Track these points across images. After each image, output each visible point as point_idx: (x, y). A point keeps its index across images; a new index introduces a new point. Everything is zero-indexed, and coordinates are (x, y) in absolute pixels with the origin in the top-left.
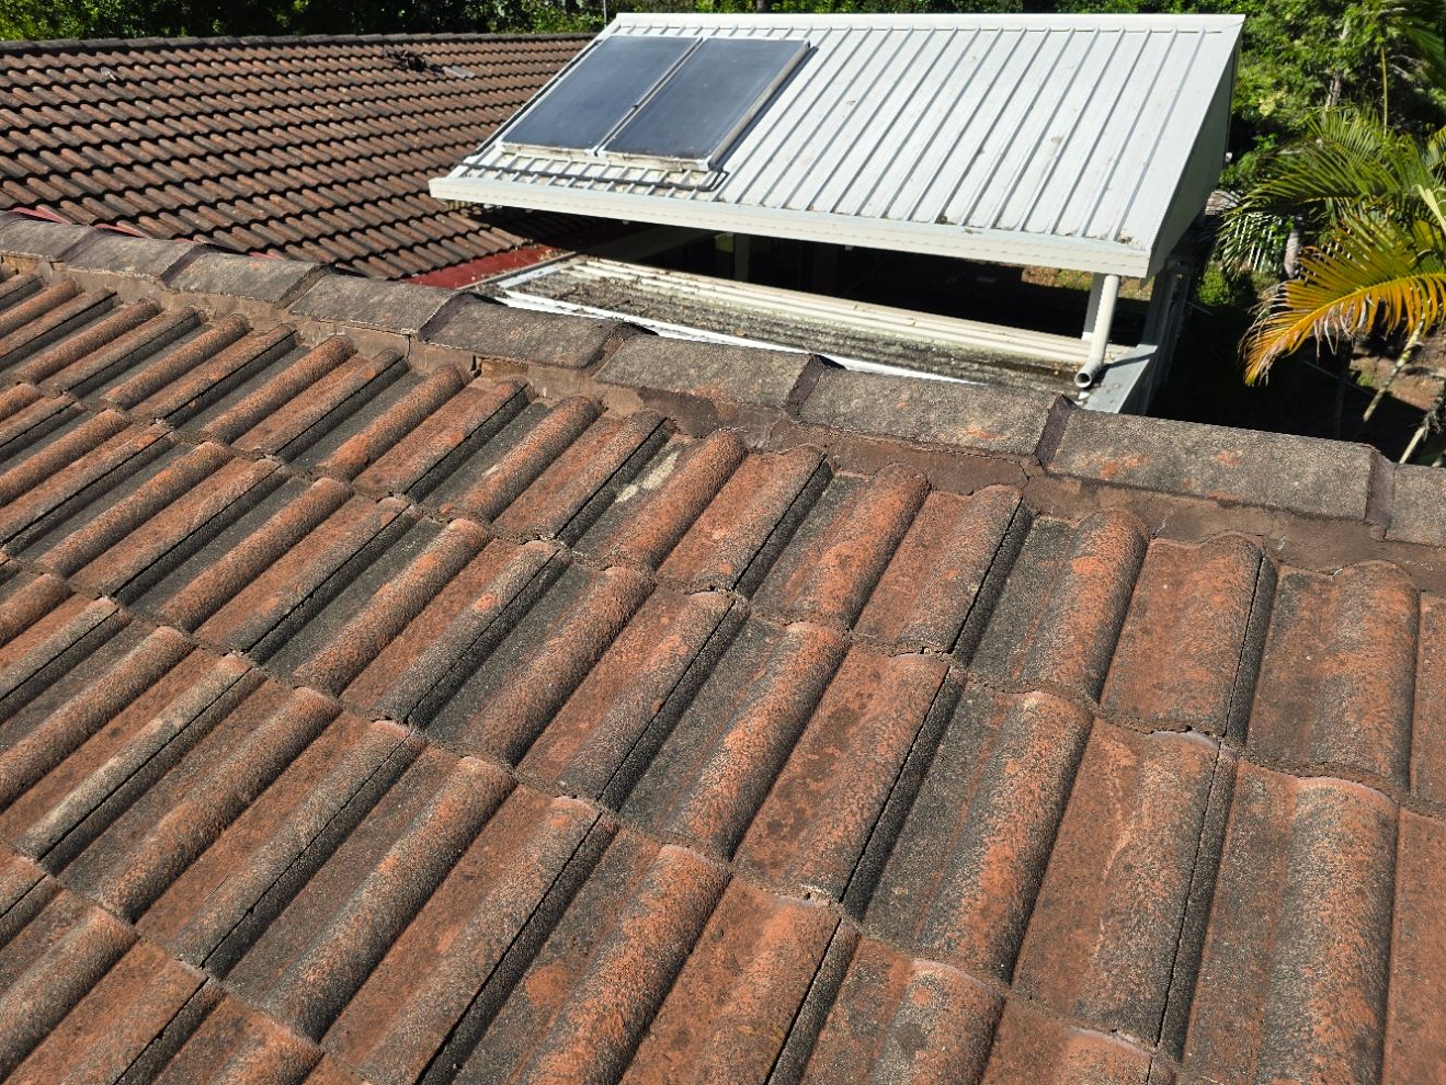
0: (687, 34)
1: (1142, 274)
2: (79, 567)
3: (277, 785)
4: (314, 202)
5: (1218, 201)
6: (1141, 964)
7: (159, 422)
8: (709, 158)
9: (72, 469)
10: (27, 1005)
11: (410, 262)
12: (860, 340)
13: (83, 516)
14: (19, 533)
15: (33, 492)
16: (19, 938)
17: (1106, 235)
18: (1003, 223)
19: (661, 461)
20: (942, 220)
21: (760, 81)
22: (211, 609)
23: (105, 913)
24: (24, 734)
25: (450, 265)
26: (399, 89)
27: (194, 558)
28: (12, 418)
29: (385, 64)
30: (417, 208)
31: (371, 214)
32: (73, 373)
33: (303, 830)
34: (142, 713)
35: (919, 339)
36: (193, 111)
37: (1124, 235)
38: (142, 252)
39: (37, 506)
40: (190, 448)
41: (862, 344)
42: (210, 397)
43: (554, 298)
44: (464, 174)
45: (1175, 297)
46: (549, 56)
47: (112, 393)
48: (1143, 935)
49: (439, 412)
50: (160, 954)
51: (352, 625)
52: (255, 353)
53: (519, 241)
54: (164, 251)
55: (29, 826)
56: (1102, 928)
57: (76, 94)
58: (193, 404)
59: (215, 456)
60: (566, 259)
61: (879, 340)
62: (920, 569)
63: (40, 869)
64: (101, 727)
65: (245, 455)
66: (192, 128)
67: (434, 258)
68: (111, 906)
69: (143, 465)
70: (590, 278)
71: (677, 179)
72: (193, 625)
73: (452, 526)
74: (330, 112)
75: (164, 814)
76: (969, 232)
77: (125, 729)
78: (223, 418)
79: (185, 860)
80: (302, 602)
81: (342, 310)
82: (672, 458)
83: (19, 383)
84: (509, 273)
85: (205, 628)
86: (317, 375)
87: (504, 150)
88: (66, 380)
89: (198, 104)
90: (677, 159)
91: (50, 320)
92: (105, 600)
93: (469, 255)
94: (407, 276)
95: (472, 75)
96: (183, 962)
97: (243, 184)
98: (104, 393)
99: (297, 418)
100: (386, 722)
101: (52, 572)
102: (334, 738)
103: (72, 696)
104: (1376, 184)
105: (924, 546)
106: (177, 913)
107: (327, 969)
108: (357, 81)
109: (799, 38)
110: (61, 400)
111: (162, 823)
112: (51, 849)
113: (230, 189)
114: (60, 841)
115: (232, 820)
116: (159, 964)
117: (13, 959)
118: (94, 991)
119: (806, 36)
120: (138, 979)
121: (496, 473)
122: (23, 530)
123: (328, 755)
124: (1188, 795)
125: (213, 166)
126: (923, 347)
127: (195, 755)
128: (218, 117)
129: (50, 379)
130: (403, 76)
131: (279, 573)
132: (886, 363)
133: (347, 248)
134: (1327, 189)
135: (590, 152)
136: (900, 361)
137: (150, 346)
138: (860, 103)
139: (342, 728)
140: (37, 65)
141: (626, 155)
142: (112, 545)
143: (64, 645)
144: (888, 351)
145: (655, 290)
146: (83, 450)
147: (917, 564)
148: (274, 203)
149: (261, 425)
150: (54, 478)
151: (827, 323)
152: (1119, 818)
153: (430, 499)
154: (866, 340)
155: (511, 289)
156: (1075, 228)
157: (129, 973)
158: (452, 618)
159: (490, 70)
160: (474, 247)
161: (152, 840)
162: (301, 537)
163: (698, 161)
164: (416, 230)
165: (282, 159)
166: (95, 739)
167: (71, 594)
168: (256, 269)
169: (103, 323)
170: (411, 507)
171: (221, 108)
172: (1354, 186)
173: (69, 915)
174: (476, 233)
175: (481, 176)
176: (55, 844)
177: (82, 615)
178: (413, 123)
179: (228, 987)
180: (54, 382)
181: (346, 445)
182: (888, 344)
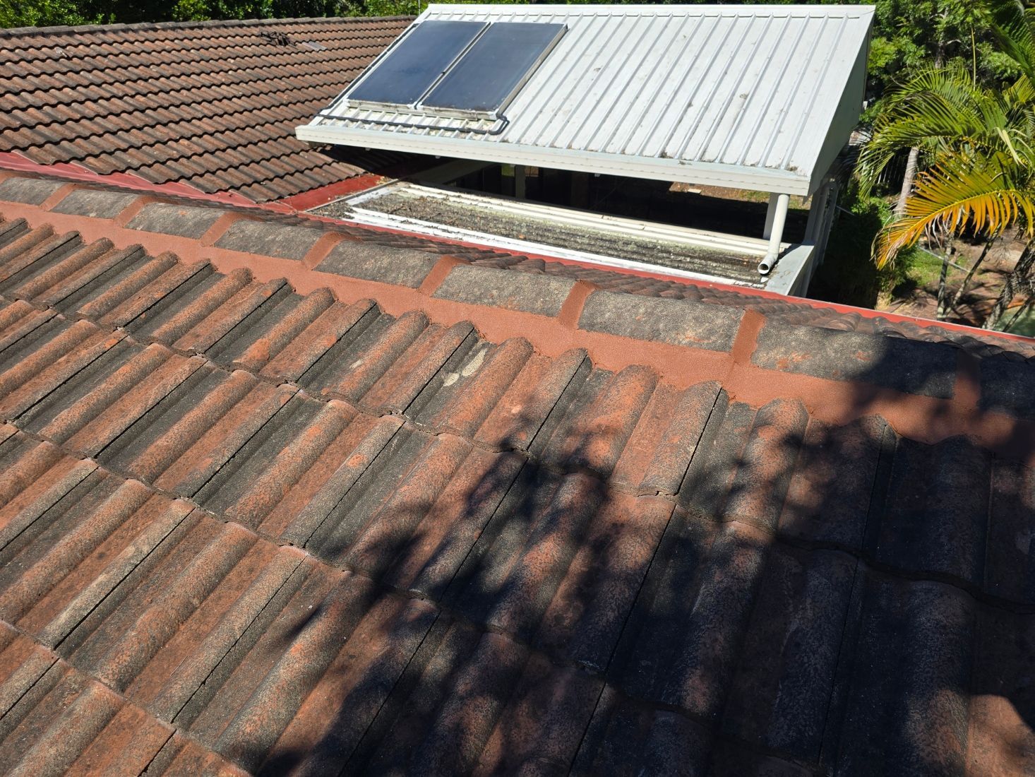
0: (479, 19)
1: (805, 193)
2: (69, 437)
3: (217, 592)
4: (213, 144)
5: (857, 138)
6: (806, 712)
7: (119, 329)
8: (497, 110)
9: (59, 364)
10: (52, 751)
11: (284, 188)
12: (606, 240)
13: (69, 399)
14: (25, 412)
15: (33, 381)
16: (42, 703)
17: (779, 166)
18: (707, 157)
19: (474, 356)
20: (663, 155)
21: (532, 54)
22: (164, 467)
23: (102, 685)
24: (39, 557)
25: (312, 189)
26: (271, 59)
27: (150, 429)
28: (14, 325)
29: (261, 42)
30: (287, 147)
31: (253, 152)
32: (57, 293)
33: (237, 625)
34: (120, 541)
35: (648, 240)
36: (123, 79)
37: (792, 165)
38: (101, 202)
39: (36, 393)
40: (143, 348)
41: (607, 244)
42: (155, 311)
43: (387, 212)
44: (321, 123)
45: (828, 203)
46: (378, 33)
47: (85, 309)
48: (807, 691)
49: (317, 321)
50: (142, 713)
51: (265, 478)
52: (185, 278)
53: (361, 171)
54: (117, 202)
55: (46, 624)
56: (781, 687)
57: (38, 67)
58: (143, 316)
59: (161, 354)
60: (395, 183)
61: (619, 240)
62: (655, 435)
63: (55, 654)
64: (92, 552)
65: (182, 353)
66: (123, 91)
67: (300, 184)
68: (106, 681)
69: (111, 360)
70: (413, 197)
71: (474, 125)
72: (152, 479)
73: (330, 404)
74: (221, 77)
75: (140, 615)
76: (683, 164)
77: (108, 553)
78: (166, 327)
79: (157, 648)
80: (228, 461)
81: (246, 246)
82: (482, 353)
83: (17, 300)
84: (355, 194)
85: (161, 480)
86: (231, 294)
87: (349, 105)
88: (52, 298)
89: (127, 74)
90: (474, 111)
91: (37, 253)
92: (89, 460)
93: (326, 181)
94: (281, 198)
95: (324, 48)
96: (159, 719)
97: (160, 132)
98: (79, 308)
99: (218, 326)
100: (291, 547)
101: (50, 440)
102: (254, 559)
103: (70, 529)
104: (969, 128)
105: (657, 418)
106: (153, 684)
107: (259, 723)
108: (241, 54)
109: (560, 22)
110: (48, 313)
111: (139, 622)
112: (63, 640)
113: (152, 136)
114: (68, 635)
115: (187, 618)
116: (141, 720)
117: (40, 718)
118: (97, 739)
119: (565, 21)
120: (127, 730)
121: (360, 366)
122: (28, 410)
123: (251, 570)
124: (836, 594)
125: (138, 118)
126: (651, 246)
127: (159, 572)
128: (141, 83)
129: (40, 297)
130: (274, 50)
131: (211, 438)
132: (625, 258)
133: (237, 178)
134: (933, 130)
135: (411, 106)
136: (635, 256)
137: (109, 272)
138: (604, 69)
139: (259, 552)
140: (9, 47)
141: (437, 108)
142: (92, 419)
143: (62, 494)
144: (625, 249)
145: (460, 206)
146: (67, 350)
147: (653, 431)
148: (184, 145)
149: (192, 331)
150: (47, 371)
151: (583, 229)
152: (791, 610)
153: (314, 385)
154: (610, 241)
155: (356, 206)
156: (757, 160)
157: (121, 727)
158: (333, 471)
159: (336, 43)
160: (329, 175)
161: (133, 634)
162: (224, 413)
163: (489, 113)
164: (287, 163)
165: (189, 113)
166: (88, 561)
167: (63, 456)
168: (183, 216)
169: (75, 255)
170: (301, 391)
171: (143, 76)
172: (953, 128)
173: (76, 687)
174: (330, 165)
175: (333, 124)
176: (65, 638)
177: (73, 471)
178: (282, 84)
179: (191, 735)
180: (43, 299)
181: (253, 346)
182: (627, 243)
